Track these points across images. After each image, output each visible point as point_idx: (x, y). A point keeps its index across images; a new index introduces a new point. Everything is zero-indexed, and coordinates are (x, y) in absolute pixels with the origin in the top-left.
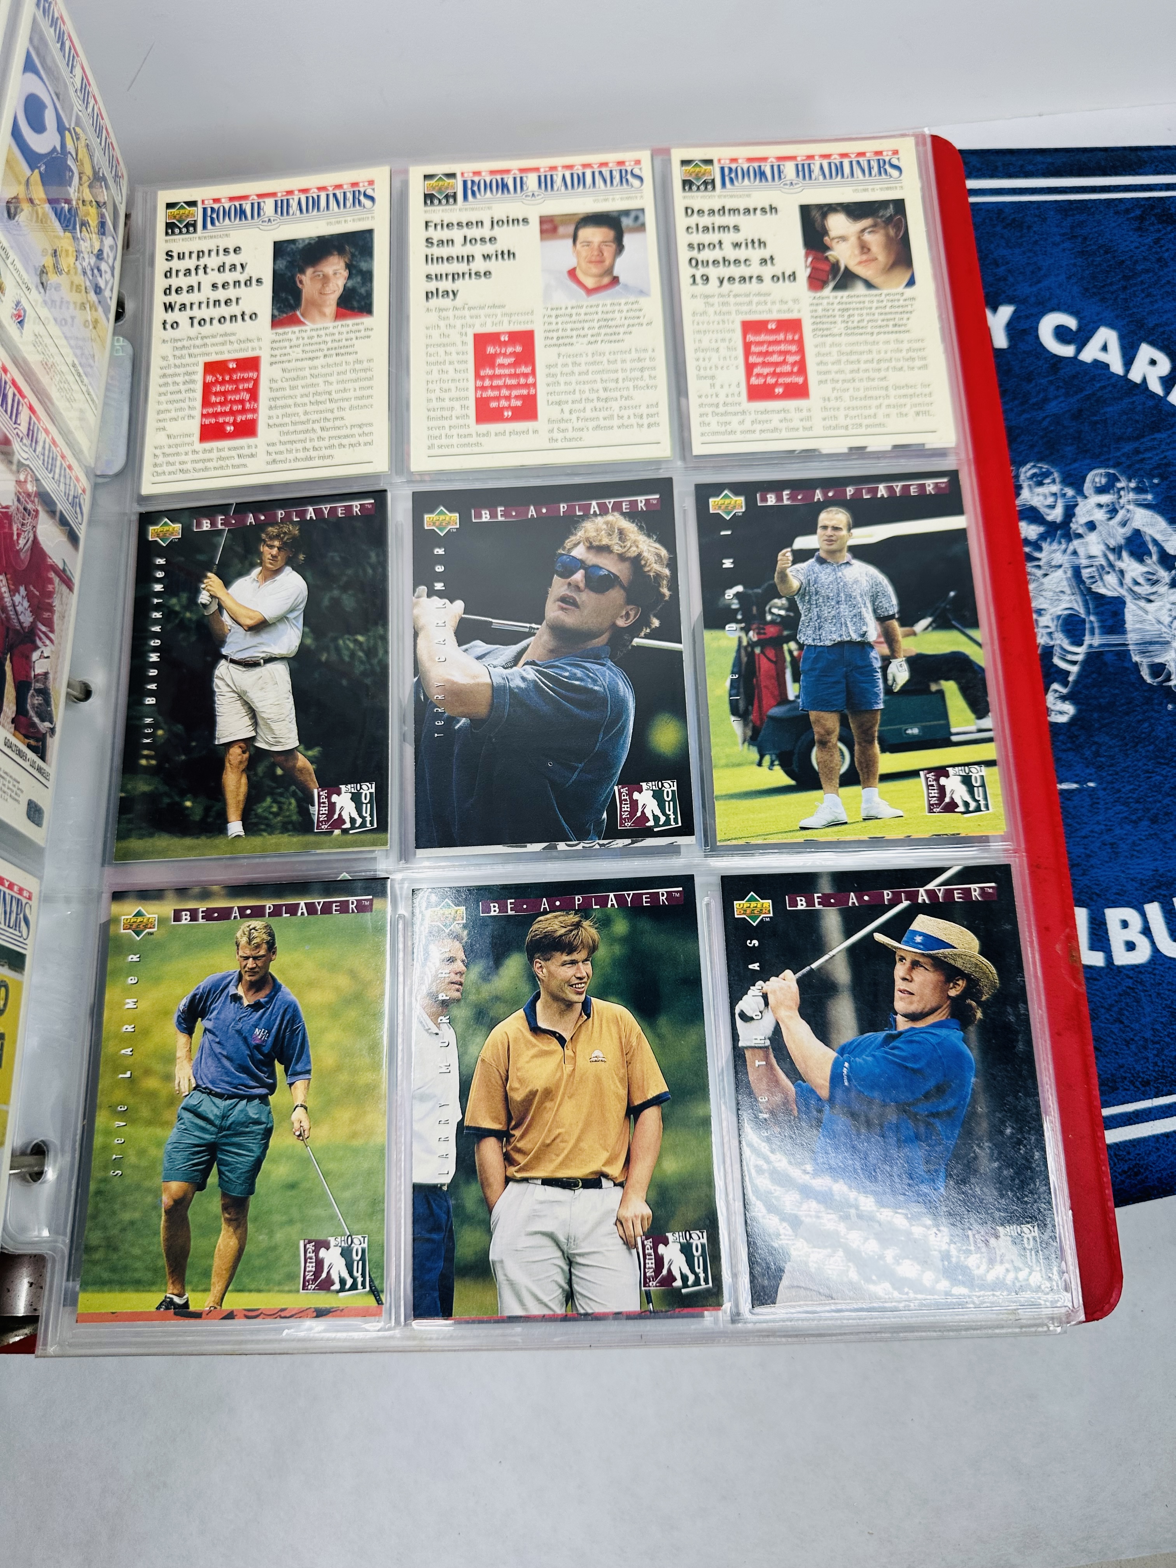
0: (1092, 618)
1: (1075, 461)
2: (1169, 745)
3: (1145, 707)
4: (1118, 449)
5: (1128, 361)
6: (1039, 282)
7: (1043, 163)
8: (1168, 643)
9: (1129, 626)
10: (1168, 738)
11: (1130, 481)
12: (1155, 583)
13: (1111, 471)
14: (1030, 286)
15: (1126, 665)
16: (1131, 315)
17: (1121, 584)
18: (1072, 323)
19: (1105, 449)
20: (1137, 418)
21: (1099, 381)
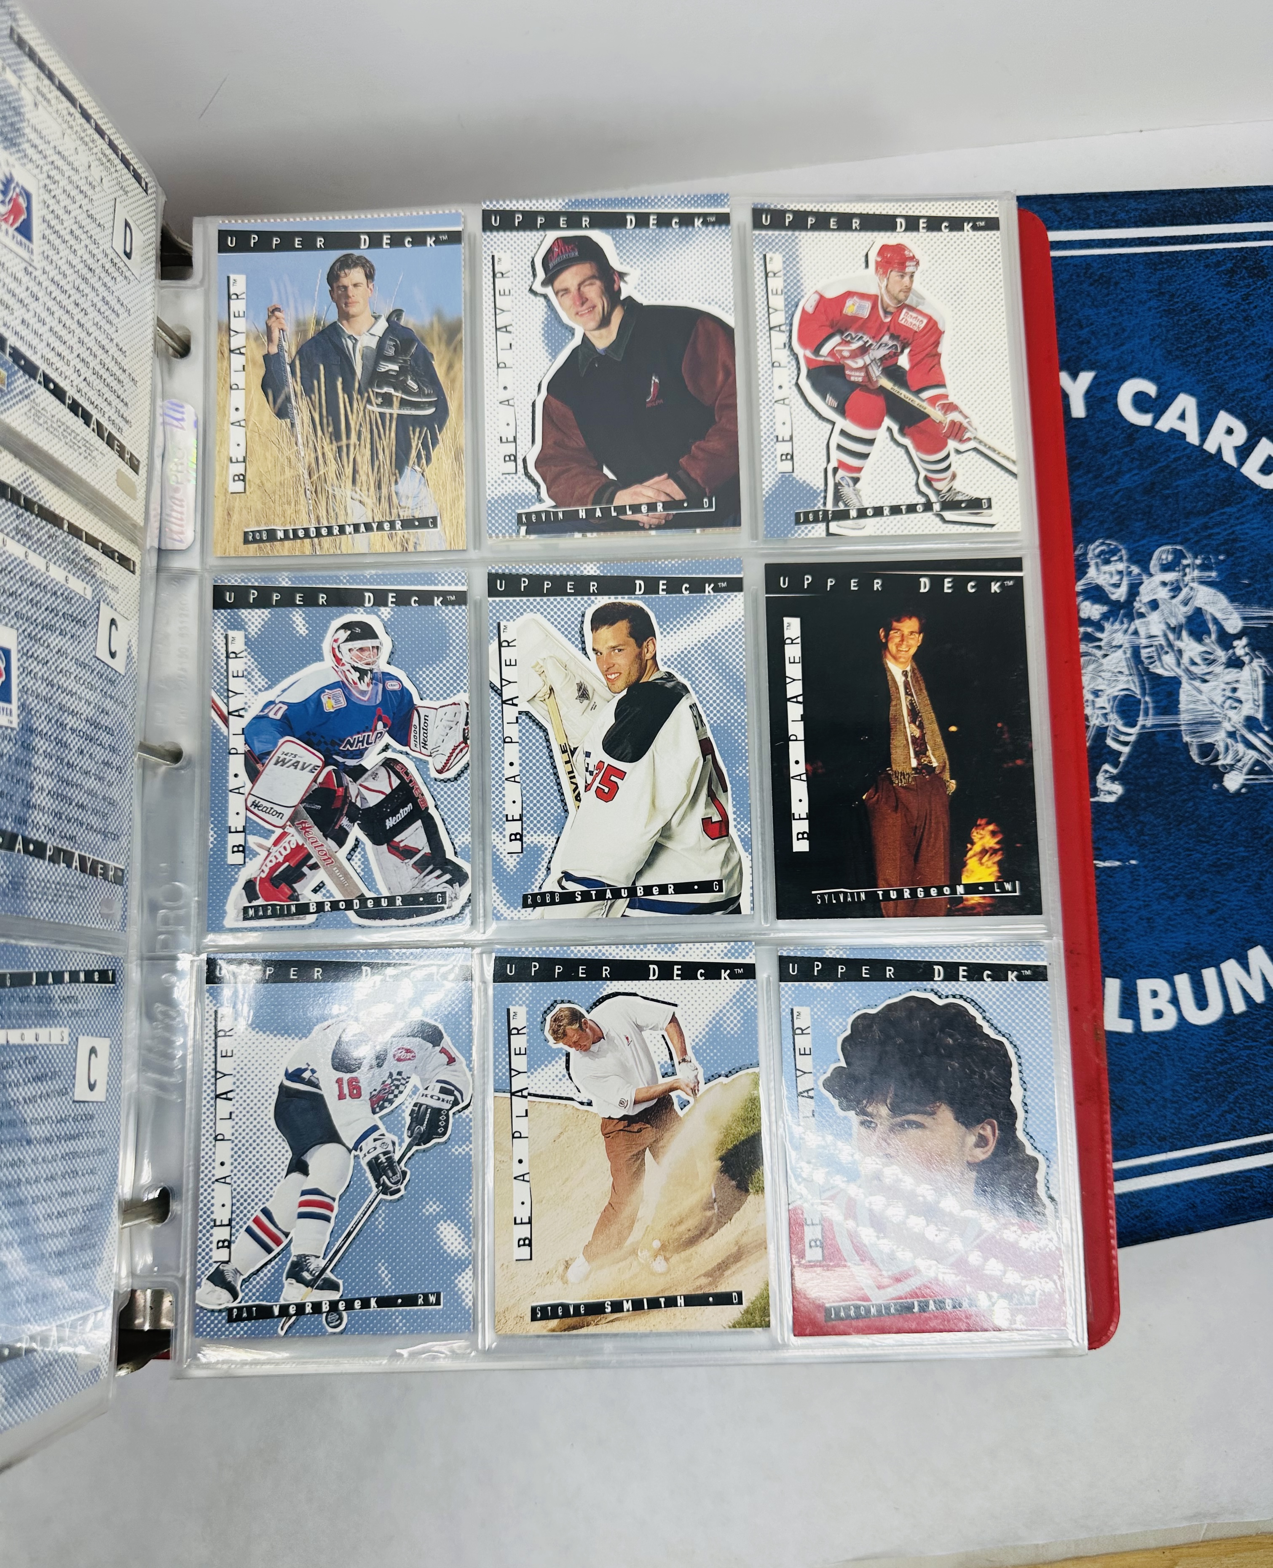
0: (1147, 699)
1: (1144, 537)
2: (1211, 824)
3: (1191, 787)
4: (1187, 524)
5: (1205, 430)
6: (1122, 345)
7: (1136, 210)
8: (1219, 723)
9: (1182, 706)
10: (1210, 817)
11: (1196, 558)
12: (1211, 662)
13: (1179, 547)
14: (1113, 349)
15: (1176, 745)
16: (1212, 380)
17: (1179, 664)
18: (1151, 389)
19: (1174, 524)
20: (1209, 491)
21: (1174, 452)
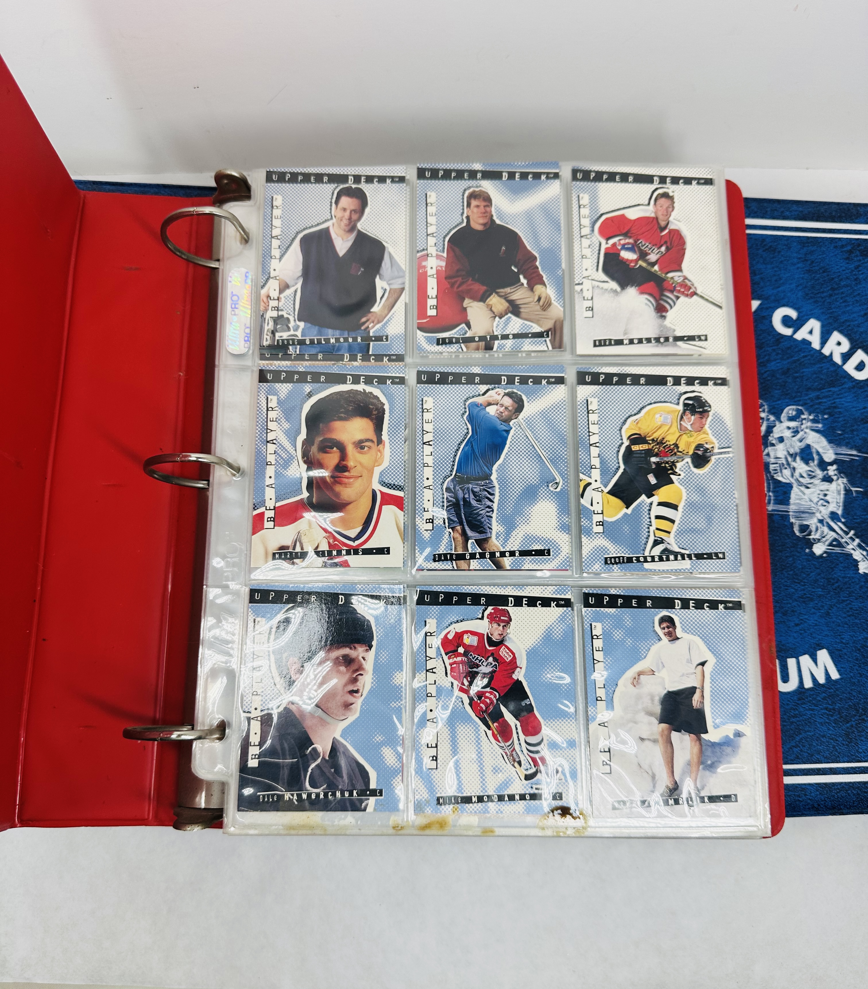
0: (771, 494)
1: (779, 400)
2: (802, 572)
3: (792, 549)
4: (807, 395)
5: (824, 341)
6: (779, 287)
7: (796, 211)
8: (814, 513)
9: (792, 501)
10: (802, 568)
11: (810, 415)
12: (812, 477)
13: (800, 408)
14: (773, 289)
15: (786, 523)
16: (831, 313)
17: (792, 476)
18: (793, 314)
19: (799, 394)
20: (822, 377)
21: (804, 352)
